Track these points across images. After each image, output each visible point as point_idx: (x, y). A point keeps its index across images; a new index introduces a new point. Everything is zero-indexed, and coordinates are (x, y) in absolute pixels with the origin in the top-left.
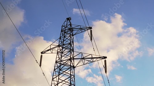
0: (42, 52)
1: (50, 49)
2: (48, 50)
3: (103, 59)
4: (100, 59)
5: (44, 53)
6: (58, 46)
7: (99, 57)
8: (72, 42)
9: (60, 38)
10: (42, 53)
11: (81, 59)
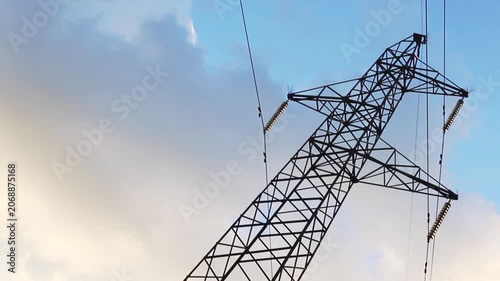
0: (293, 95)
1: (319, 97)
2: (310, 98)
3: (444, 196)
4: (436, 193)
5: (297, 100)
6: (342, 98)
7: (437, 185)
8: (387, 106)
9: (362, 80)
10: (291, 96)
11: (385, 165)
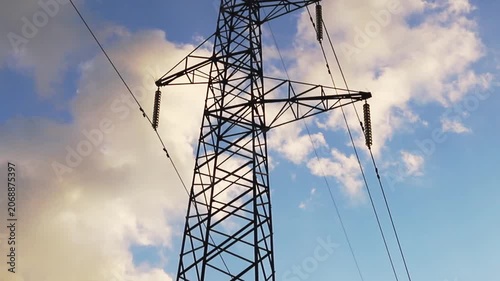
0: (161, 80)
1: (186, 70)
2: (180, 74)
3: (358, 99)
4: (350, 100)
5: (167, 84)
6: (210, 59)
7: (347, 93)
8: (255, 46)
9: (218, 34)
10: (159, 83)
11: (288, 101)
